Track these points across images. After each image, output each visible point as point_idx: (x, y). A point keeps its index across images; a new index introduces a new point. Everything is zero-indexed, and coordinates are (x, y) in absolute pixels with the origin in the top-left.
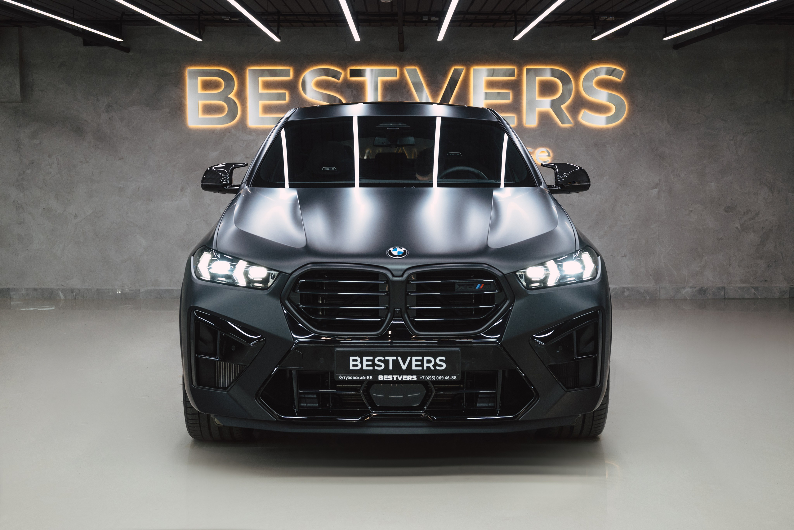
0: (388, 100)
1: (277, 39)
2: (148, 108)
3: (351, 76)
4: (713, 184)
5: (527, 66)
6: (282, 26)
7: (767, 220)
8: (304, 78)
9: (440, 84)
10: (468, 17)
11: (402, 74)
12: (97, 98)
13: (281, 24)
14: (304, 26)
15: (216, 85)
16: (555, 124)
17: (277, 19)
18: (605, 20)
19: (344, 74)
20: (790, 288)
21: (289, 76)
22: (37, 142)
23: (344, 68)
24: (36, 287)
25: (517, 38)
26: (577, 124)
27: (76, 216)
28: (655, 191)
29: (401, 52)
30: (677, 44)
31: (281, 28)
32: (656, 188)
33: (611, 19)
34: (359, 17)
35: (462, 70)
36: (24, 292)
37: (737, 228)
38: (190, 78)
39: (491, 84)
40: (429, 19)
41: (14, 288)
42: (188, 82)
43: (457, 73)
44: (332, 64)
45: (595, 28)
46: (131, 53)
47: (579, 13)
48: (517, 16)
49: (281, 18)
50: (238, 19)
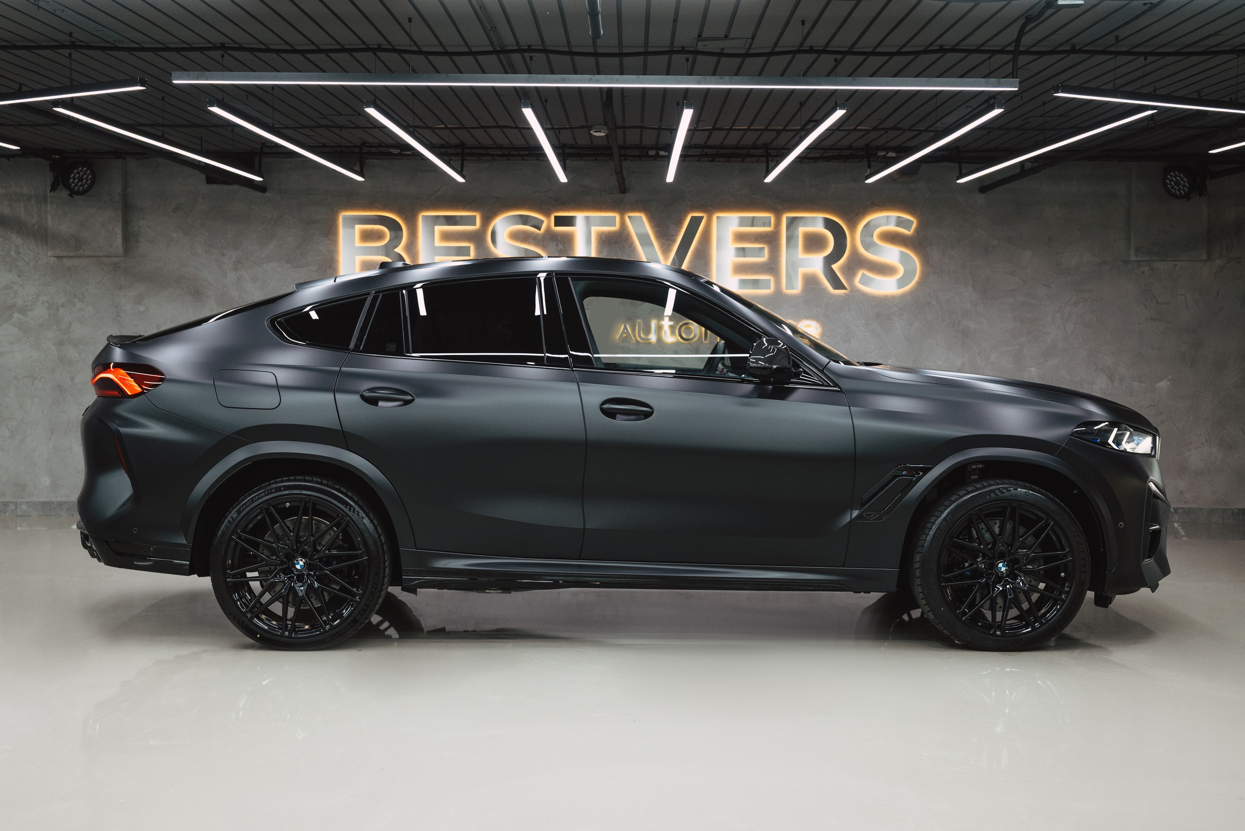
0: (604, 255)
1: (460, 179)
2: (289, 265)
4: (1033, 369)
5: (787, 212)
6: (466, 160)
8: (494, 227)
10: (709, 151)
11: (623, 223)
12: (223, 252)
13: (465, 158)
14: (495, 160)
15: (379, 236)
17: (461, 152)
18: (884, 156)
19: (547, 222)
22: (142, 308)
23: (547, 214)
25: (769, 179)
29: (622, 195)
30: (983, 186)
31: (465, 162)
33: (892, 154)
34: (566, 151)
35: (702, 218)
38: (344, 226)
39: (740, 237)
40: (657, 154)
42: (342, 231)
43: (696, 222)
44: (531, 208)
45: (869, 167)
46: (268, 194)
47: (850, 148)
48: (770, 151)
49: (466, 151)
50: (409, 153)
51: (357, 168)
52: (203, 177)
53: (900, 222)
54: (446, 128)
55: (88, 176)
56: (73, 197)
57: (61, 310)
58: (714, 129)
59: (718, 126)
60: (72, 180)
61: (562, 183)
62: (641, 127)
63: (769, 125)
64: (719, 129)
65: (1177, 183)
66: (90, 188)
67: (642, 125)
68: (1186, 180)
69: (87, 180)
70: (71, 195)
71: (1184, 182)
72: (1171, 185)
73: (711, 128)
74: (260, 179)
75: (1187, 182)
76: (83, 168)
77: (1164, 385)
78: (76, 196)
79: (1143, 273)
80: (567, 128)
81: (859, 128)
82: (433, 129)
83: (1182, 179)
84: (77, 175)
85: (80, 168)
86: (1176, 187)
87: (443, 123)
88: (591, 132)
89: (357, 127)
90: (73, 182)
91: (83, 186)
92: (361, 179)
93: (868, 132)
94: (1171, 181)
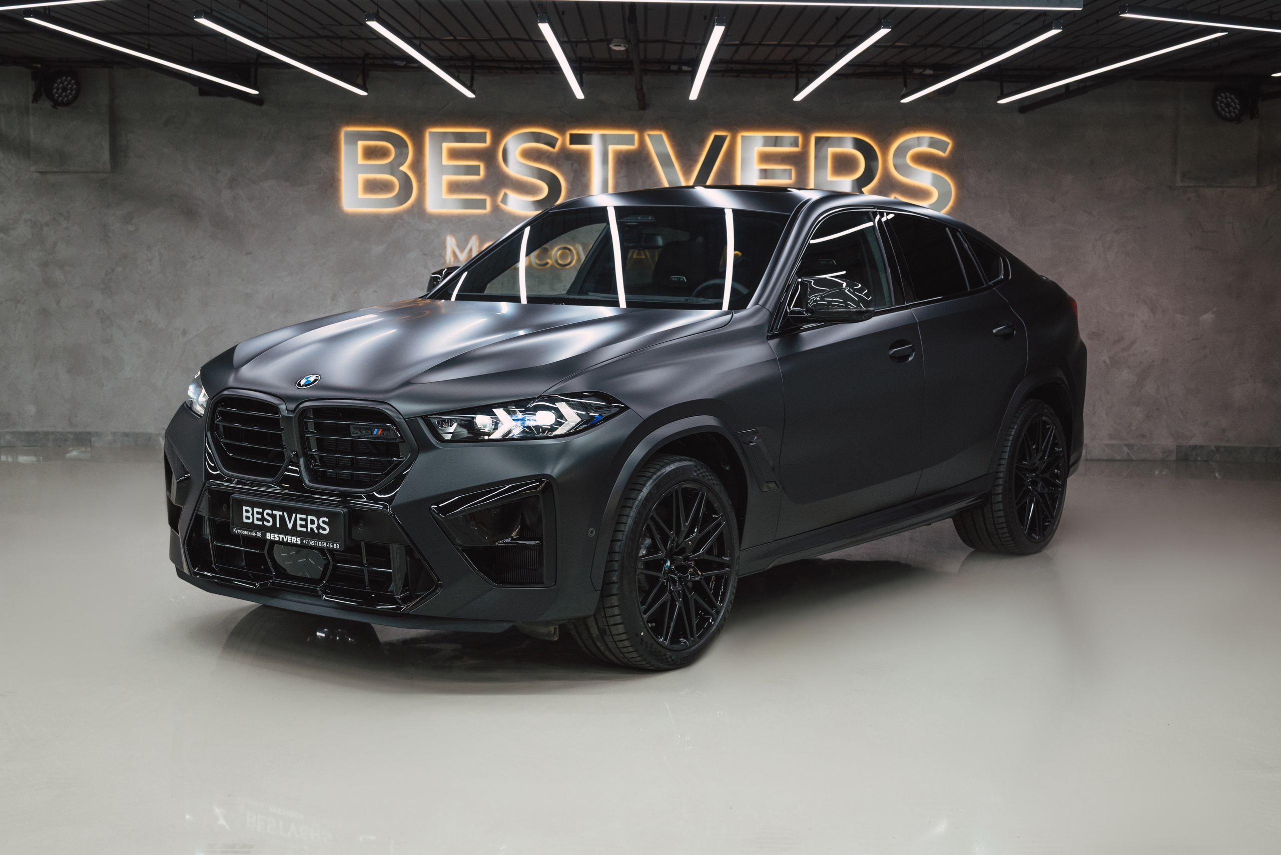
1: (470, 95)
2: (288, 184)
3: (571, 143)
5: (816, 132)
6: (476, 74)
7: (1146, 352)
8: (506, 145)
9: (695, 156)
10: (735, 66)
11: (642, 142)
12: (217, 169)
13: (475, 72)
14: (507, 73)
15: (383, 153)
17: (469, 67)
18: (920, 74)
19: (562, 140)
20: (1177, 446)
21: (485, 142)
22: (131, 228)
23: (562, 131)
24: (127, 431)
25: (799, 98)
27: (184, 333)
29: (642, 111)
30: (1023, 107)
31: (475, 78)
33: (927, 71)
35: (725, 137)
36: (110, 437)
37: (1105, 362)
38: (347, 142)
39: (767, 158)
40: (680, 69)
41: (97, 433)
42: (344, 148)
43: (719, 141)
44: (543, 125)
45: (905, 85)
46: (265, 107)
47: (885, 64)
48: (800, 67)
49: (476, 64)
50: (415, 65)
51: (360, 81)
52: (195, 89)
53: (933, 143)
54: (455, 40)
55: (72, 86)
56: (57, 108)
57: (46, 229)
58: (742, 44)
59: (746, 41)
60: (55, 90)
61: (579, 100)
62: (664, 41)
63: (800, 40)
64: (747, 44)
65: (1228, 105)
66: (75, 98)
67: (665, 38)
68: (1238, 102)
69: (72, 90)
70: (54, 107)
71: (1235, 103)
72: (1221, 106)
73: (738, 42)
74: (254, 92)
75: (1238, 104)
76: (67, 78)
77: (1208, 317)
78: (59, 108)
79: (1189, 199)
80: (584, 42)
81: (897, 44)
82: (441, 41)
83: (1233, 101)
84: (61, 85)
85: (64, 78)
86: (1226, 109)
87: (452, 35)
88: (611, 46)
89: (360, 38)
90: (57, 93)
91: (67, 96)
92: (363, 93)
93: (904, 48)
94: (1221, 102)
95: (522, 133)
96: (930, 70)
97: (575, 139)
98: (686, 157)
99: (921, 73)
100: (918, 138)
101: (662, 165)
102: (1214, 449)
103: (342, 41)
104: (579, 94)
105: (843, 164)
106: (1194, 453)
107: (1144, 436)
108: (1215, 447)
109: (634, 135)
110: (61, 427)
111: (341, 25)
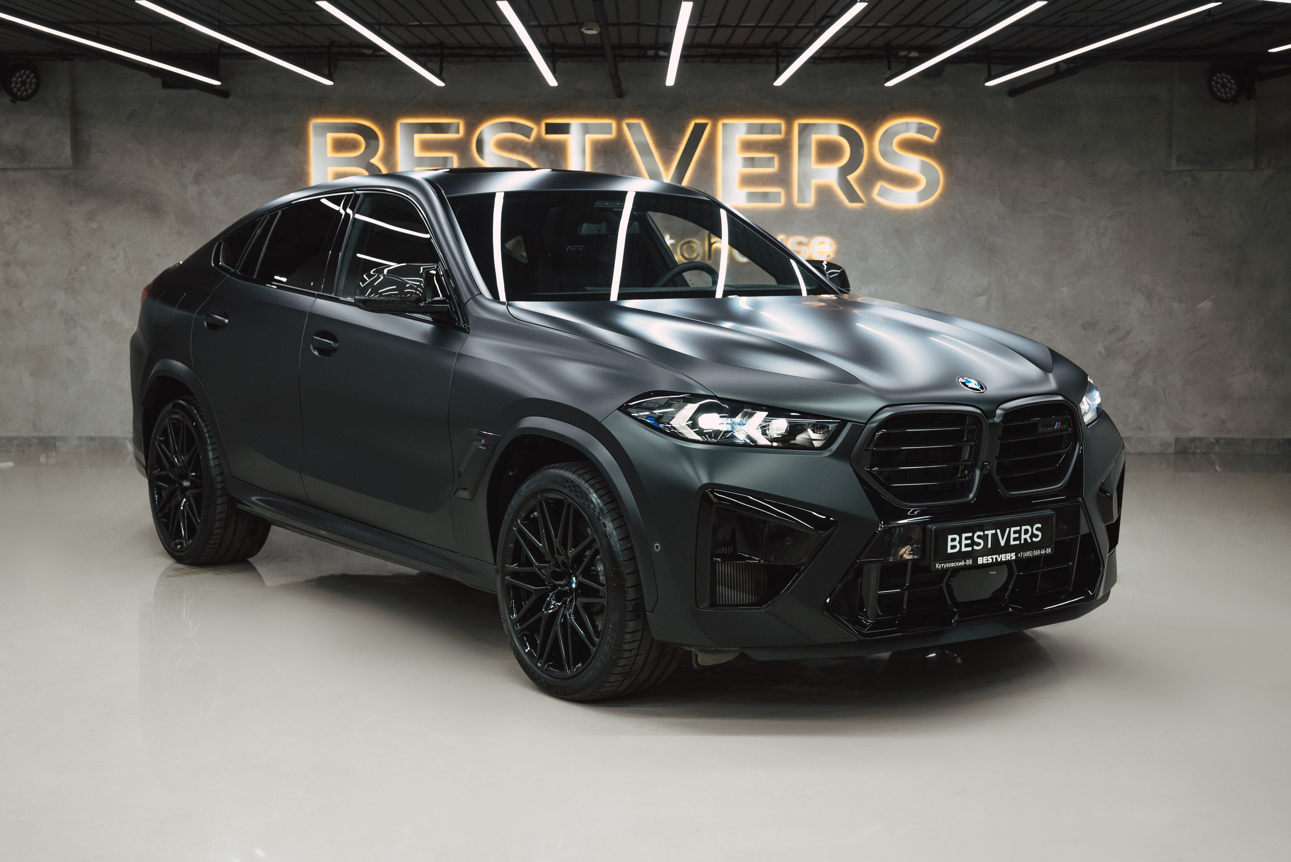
1: (439, 83)
2: (255, 177)
3: (547, 132)
4: (1065, 289)
5: (799, 119)
6: (446, 61)
7: (1142, 341)
8: (480, 134)
11: (620, 131)
12: (182, 163)
13: (445, 59)
14: (480, 61)
15: (353, 146)
16: (839, 203)
17: (438, 53)
18: (905, 57)
19: (537, 130)
20: (1176, 439)
21: (458, 132)
22: (95, 225)
23: (537, 121)
24: (93, 434)
25: (779, 82)
26: (872, 203)
28: (982, 300)
29: (619, 99)
30: (1013, 88)
31: (445, 64)
32: (984, 295)
33: (914, 54)
34: (556, 51)
35: (706, 124)
36: (75, 442)
37: (1100, 353)
38: (316, 135)
39: (748, 146)
40: (655, 54)
41: (61, 437)
42: (313, 140)
43: (699, 129)
44: (520, 114)
45: (889, 68)
46: (231, 99)
47: (868, 47)
48: (780, 51)
49: (446, 51)
50: (382, 53)
51: (326, 72)
52: (158, 81)
53: (921, 129)
54: (421, 25)
55: (32, 80)
56: (16, 103)
57: (6, 228)
58: (718, 26)
59: (722, 23)
60: (14, 85)
61: (552, 87)
62: (639, 24)
63: (779, 21)
64: (724, 26)
65: (1224, 86)
66: (35, 92)
67: (638, 21)
68: (1234, 82)
69: (31, 84)
70: (13, 101)
71: (1231, 84)
72: (1217, 87)
73: (715, 24)
74: (217, 83)
75: (1235, 85)
76: (26, 71)
77: (1206, 305)
78: (18, 103)
79: (1185, 183)
80: (555, 26)
81: (879, 24)
82: (406, 26)
83: (1229, 81)
84: (20, 79)
85: (23, 71)
86: (1222, 90)
87: (418, 21)
88: (582, 30)
89: (322, 25)
90: (15, 87)
91: (26, 91)
92: (329, 83)
93: (888, 29)
94: (1217, 83)
95: (497, 123)
96: (915, 52)
97: (551, 129)
98: (666, 144)
99: (906, 55)
100: (907, 123)
101: (641, 154)
102: (1213, 440)
103: (304, 28)
104: (552, 81)
105: (828, 152)
106: (1193, 446)
107: (1141, 428)
108: (1215, 439)
109: (611, 124)
110: (25, 431)
111: (301, 10)
